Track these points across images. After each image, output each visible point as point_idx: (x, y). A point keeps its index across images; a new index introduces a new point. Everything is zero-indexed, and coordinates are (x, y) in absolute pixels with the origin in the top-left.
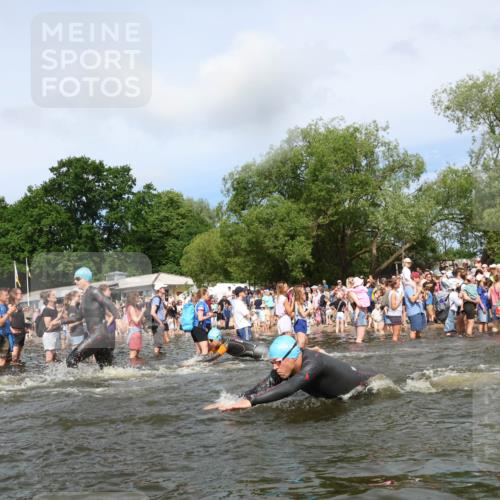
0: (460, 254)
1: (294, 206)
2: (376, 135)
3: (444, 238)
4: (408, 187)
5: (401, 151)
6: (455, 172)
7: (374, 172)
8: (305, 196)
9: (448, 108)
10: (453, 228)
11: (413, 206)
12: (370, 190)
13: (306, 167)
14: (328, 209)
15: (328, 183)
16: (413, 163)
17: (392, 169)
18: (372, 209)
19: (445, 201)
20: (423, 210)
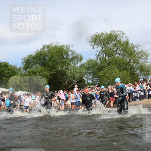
0: (92, 84)
1: (44, 68)
2: (69, 48)
3: (87, 79)
4: (78, 64)
5: (76, 53)
6: (92, 60)
7: (68, 59)
8: (47, 65)
9: (90, 42)
10: (90, 77)
11: (79, 70)
12: (67, 64)
13: (48, 57)
14: (54, 70)
15: (54, 62)
16: (80, 57)
17: (73, 59)
18: (67, 70)
19: (88, 69)
20: (81, 71)
